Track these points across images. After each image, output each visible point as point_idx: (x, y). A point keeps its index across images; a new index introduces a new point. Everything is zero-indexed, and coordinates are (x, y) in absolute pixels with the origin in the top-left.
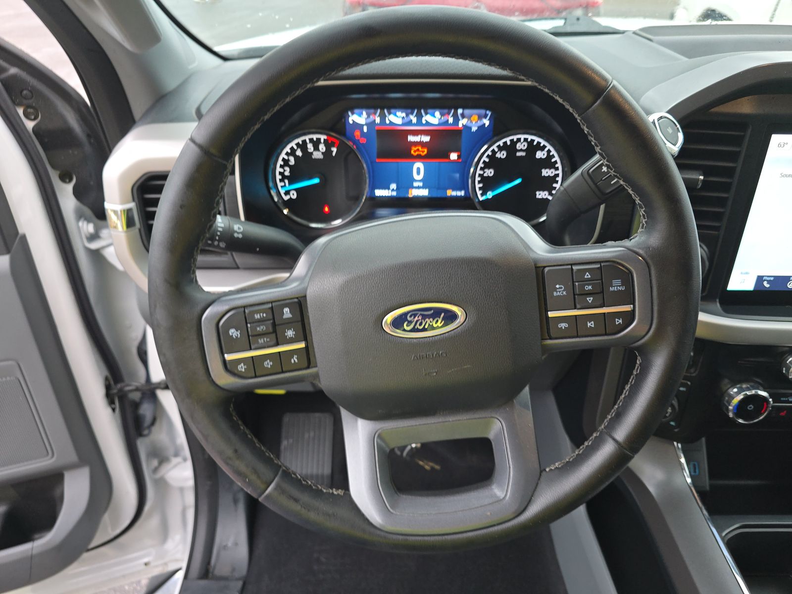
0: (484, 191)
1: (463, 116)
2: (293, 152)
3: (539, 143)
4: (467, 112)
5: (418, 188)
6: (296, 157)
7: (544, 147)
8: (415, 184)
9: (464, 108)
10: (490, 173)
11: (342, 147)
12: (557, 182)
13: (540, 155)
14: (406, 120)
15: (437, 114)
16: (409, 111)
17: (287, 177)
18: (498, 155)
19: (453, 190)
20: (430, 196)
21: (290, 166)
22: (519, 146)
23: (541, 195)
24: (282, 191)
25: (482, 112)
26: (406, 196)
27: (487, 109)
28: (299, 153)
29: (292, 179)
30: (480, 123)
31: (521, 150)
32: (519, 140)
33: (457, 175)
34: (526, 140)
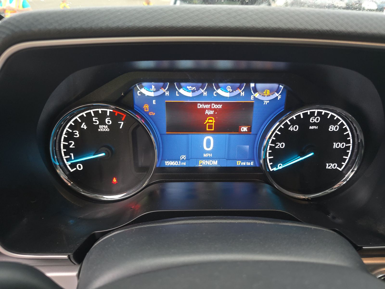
0: (275, 162)
1: (255, 90)
2: (77, 125)
3: (332, 117)
4: (259, 86)
5: (208, 159)
6: (81, 131)
7: (338, 120)
8: (205, 155)
9: (255, 82)
10: (281, 145)
11: (129, 121)
12: (347, 154)
13: (332, 128)
14: (197, 93)
15: (229, 88)
16: (200, 84)
17: (72, 150)
18: (291, 129)
19: (243, 160)
20: (219, 166)
21: (75, 140)
22: (312, 120)
23: (331, 166)
24: (68, 164)
25: (275, 86)
26: (196, 166)
27: (279, 83)
28: (84, 126)
29: (78, 152)
30: (272, 97)
31: (314, 124)
32: (312, 114)
33: (247, 147)
34: (319, 114)
